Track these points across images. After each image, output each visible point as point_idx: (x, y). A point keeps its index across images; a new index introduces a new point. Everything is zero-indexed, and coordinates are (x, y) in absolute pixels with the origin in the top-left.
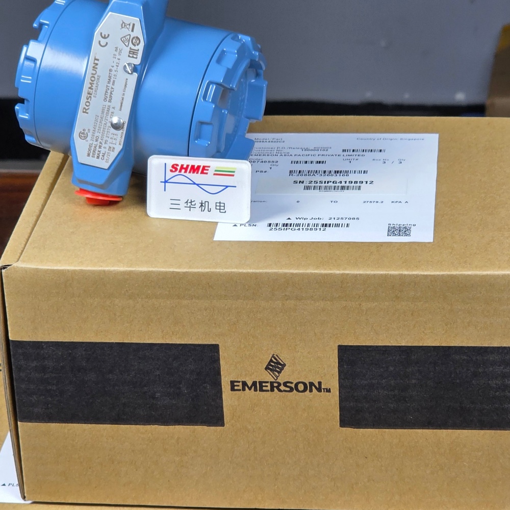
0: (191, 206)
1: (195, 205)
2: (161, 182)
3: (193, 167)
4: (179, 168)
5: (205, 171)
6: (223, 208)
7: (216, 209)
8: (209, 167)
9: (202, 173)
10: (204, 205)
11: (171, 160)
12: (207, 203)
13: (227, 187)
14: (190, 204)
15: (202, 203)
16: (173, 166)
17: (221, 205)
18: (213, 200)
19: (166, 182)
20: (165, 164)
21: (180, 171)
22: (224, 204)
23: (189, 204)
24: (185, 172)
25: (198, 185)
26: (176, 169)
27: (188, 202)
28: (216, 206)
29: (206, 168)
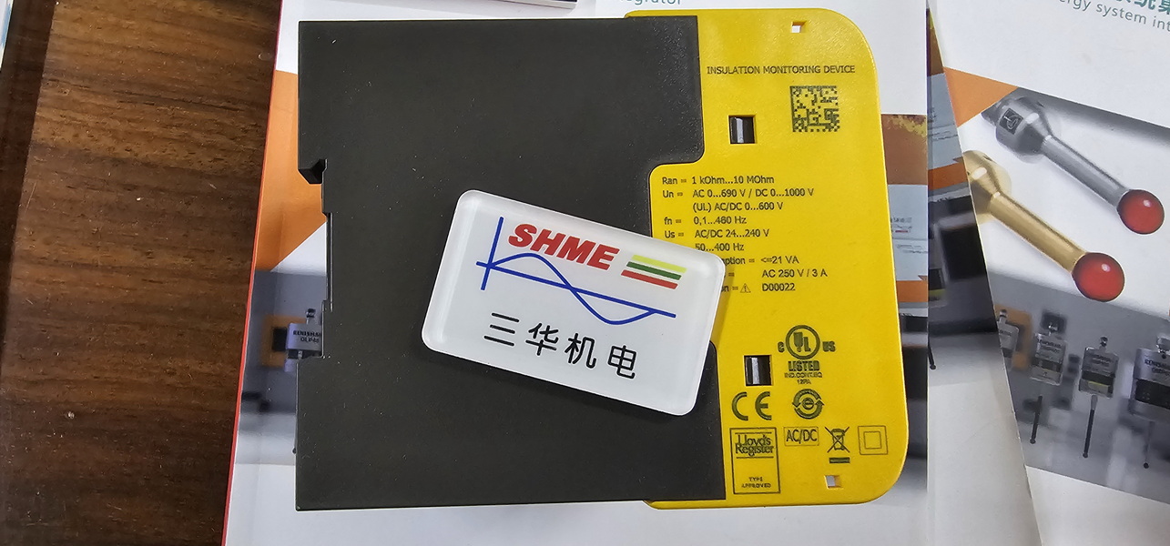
0: (545, 343)
1: (555, 342)
2: (478, 264)
3: (573, 241)
4: (535, 237)
5: (601, 261)
6: (628, 364)
7: (610, 363)
8: (616, 251)
9: (594, 263)
10: (579, 346)
11: (519, 213)
12: (588, 344)
13: (652, 311)
14: (543, 338)
15: (575, 341)
16: (520, 230)
17: (627, 355)
18: (606, 339)
19: (491, 265)
20: (502, 219)
21: (537, 247)
22: (635, 353)
23: (540, 337)
24: (550, 252)
25: (575, 291)
26: (527, 240)
27: (539, 330)
28: (612, 355)
29: (606, 253)
